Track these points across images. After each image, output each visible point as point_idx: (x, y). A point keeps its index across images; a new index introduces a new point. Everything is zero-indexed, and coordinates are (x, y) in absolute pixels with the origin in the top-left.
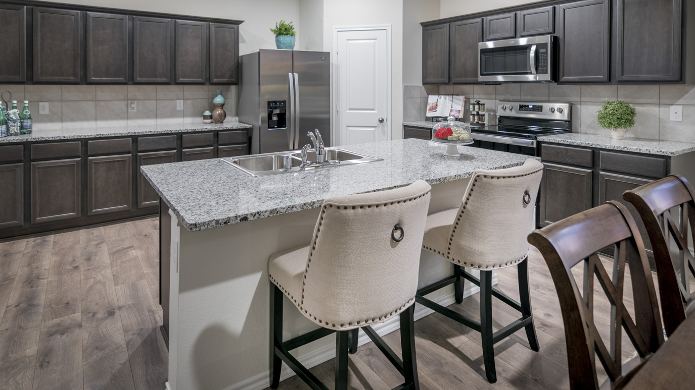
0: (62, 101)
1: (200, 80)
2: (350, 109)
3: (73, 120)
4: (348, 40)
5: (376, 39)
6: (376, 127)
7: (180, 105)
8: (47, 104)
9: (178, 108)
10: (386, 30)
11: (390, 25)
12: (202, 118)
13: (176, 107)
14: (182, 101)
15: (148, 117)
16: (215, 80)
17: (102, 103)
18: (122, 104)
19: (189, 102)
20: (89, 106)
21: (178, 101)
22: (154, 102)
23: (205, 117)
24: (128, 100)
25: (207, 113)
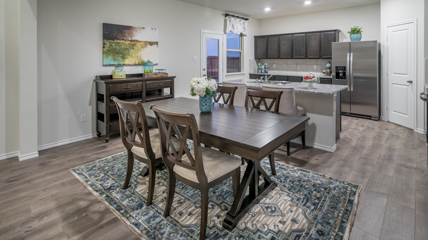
0: (278, 64)
1: (317, 57)
2: (394, 73)
3: (281, 70)
4: (393, 32)
5: (408, 29)
6: (408, 86)
7: (315, 67)
8: (275, 65)
9: (314, 68)
10: (413, 22)
11: (416, 19)
12: (322, 73)
13: (313, 68)
14: (316, 65)
15: (303, 71)
16: (324, 57)
17: (289, 65)
18: (295, 66)
19: (319, 66)
20: (285, 66)
21: (314, 66)
22: (305, 66)
23: (324, 73)
24: (297, 64)
25: (324, 71)
